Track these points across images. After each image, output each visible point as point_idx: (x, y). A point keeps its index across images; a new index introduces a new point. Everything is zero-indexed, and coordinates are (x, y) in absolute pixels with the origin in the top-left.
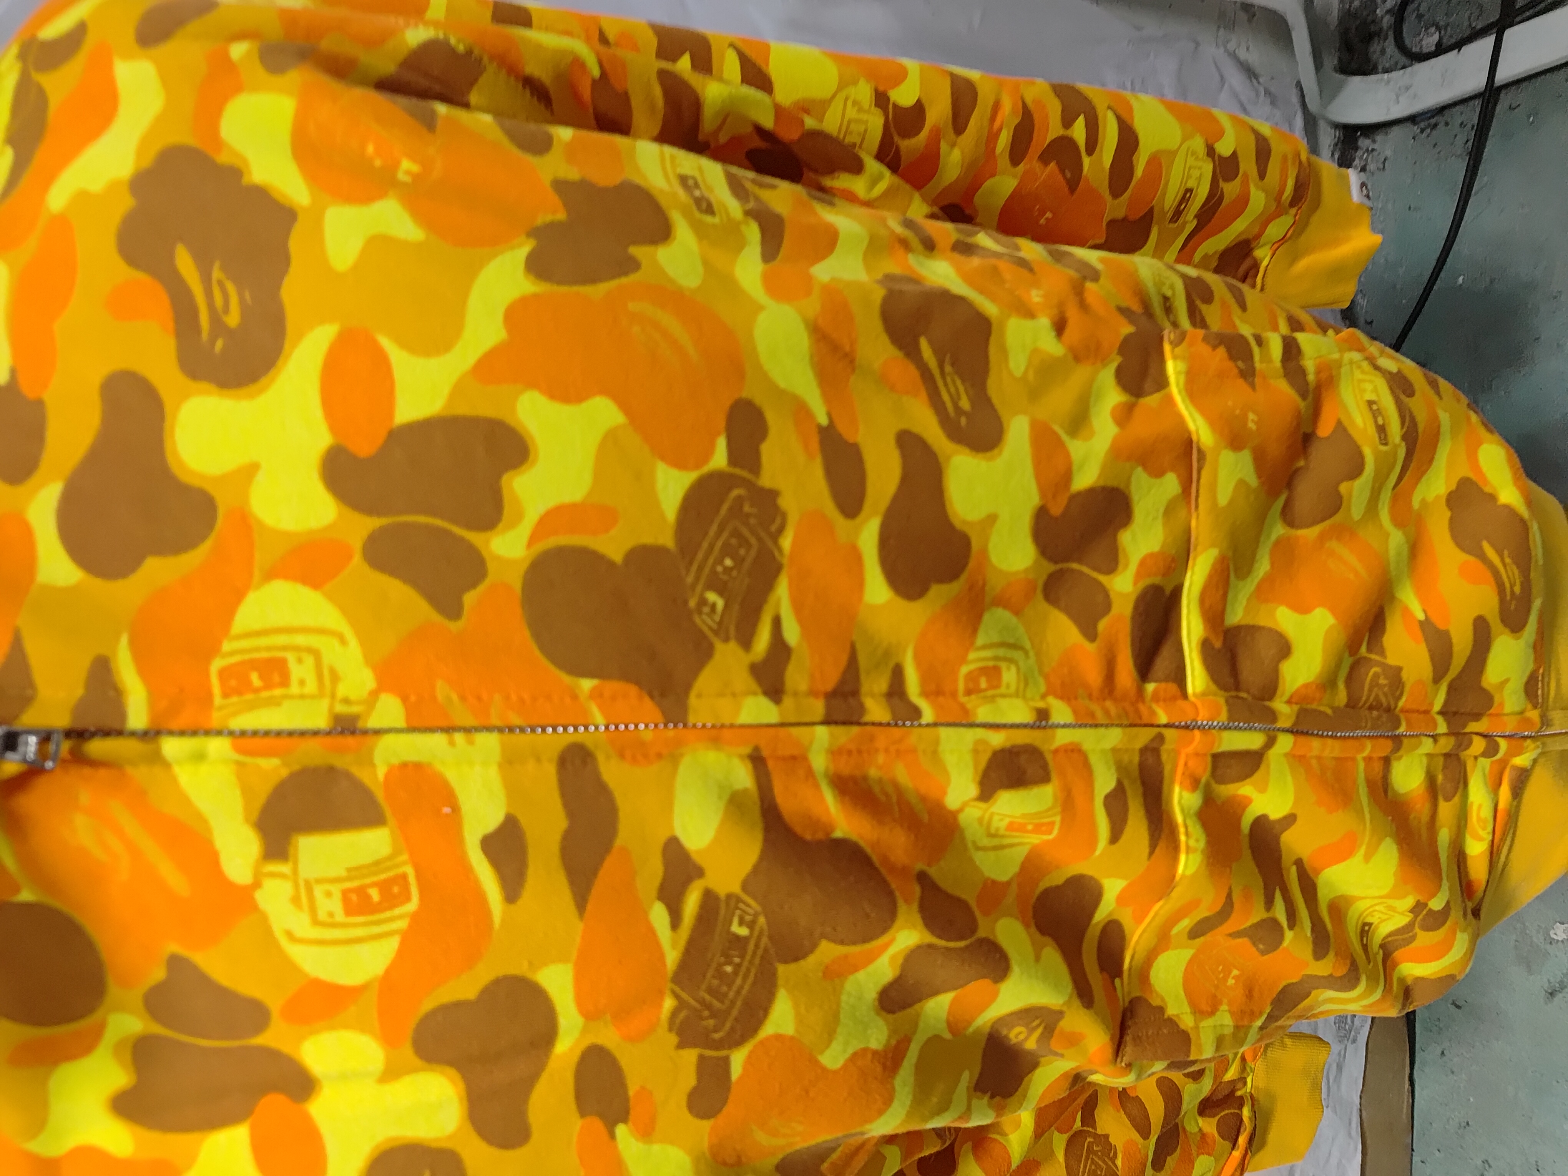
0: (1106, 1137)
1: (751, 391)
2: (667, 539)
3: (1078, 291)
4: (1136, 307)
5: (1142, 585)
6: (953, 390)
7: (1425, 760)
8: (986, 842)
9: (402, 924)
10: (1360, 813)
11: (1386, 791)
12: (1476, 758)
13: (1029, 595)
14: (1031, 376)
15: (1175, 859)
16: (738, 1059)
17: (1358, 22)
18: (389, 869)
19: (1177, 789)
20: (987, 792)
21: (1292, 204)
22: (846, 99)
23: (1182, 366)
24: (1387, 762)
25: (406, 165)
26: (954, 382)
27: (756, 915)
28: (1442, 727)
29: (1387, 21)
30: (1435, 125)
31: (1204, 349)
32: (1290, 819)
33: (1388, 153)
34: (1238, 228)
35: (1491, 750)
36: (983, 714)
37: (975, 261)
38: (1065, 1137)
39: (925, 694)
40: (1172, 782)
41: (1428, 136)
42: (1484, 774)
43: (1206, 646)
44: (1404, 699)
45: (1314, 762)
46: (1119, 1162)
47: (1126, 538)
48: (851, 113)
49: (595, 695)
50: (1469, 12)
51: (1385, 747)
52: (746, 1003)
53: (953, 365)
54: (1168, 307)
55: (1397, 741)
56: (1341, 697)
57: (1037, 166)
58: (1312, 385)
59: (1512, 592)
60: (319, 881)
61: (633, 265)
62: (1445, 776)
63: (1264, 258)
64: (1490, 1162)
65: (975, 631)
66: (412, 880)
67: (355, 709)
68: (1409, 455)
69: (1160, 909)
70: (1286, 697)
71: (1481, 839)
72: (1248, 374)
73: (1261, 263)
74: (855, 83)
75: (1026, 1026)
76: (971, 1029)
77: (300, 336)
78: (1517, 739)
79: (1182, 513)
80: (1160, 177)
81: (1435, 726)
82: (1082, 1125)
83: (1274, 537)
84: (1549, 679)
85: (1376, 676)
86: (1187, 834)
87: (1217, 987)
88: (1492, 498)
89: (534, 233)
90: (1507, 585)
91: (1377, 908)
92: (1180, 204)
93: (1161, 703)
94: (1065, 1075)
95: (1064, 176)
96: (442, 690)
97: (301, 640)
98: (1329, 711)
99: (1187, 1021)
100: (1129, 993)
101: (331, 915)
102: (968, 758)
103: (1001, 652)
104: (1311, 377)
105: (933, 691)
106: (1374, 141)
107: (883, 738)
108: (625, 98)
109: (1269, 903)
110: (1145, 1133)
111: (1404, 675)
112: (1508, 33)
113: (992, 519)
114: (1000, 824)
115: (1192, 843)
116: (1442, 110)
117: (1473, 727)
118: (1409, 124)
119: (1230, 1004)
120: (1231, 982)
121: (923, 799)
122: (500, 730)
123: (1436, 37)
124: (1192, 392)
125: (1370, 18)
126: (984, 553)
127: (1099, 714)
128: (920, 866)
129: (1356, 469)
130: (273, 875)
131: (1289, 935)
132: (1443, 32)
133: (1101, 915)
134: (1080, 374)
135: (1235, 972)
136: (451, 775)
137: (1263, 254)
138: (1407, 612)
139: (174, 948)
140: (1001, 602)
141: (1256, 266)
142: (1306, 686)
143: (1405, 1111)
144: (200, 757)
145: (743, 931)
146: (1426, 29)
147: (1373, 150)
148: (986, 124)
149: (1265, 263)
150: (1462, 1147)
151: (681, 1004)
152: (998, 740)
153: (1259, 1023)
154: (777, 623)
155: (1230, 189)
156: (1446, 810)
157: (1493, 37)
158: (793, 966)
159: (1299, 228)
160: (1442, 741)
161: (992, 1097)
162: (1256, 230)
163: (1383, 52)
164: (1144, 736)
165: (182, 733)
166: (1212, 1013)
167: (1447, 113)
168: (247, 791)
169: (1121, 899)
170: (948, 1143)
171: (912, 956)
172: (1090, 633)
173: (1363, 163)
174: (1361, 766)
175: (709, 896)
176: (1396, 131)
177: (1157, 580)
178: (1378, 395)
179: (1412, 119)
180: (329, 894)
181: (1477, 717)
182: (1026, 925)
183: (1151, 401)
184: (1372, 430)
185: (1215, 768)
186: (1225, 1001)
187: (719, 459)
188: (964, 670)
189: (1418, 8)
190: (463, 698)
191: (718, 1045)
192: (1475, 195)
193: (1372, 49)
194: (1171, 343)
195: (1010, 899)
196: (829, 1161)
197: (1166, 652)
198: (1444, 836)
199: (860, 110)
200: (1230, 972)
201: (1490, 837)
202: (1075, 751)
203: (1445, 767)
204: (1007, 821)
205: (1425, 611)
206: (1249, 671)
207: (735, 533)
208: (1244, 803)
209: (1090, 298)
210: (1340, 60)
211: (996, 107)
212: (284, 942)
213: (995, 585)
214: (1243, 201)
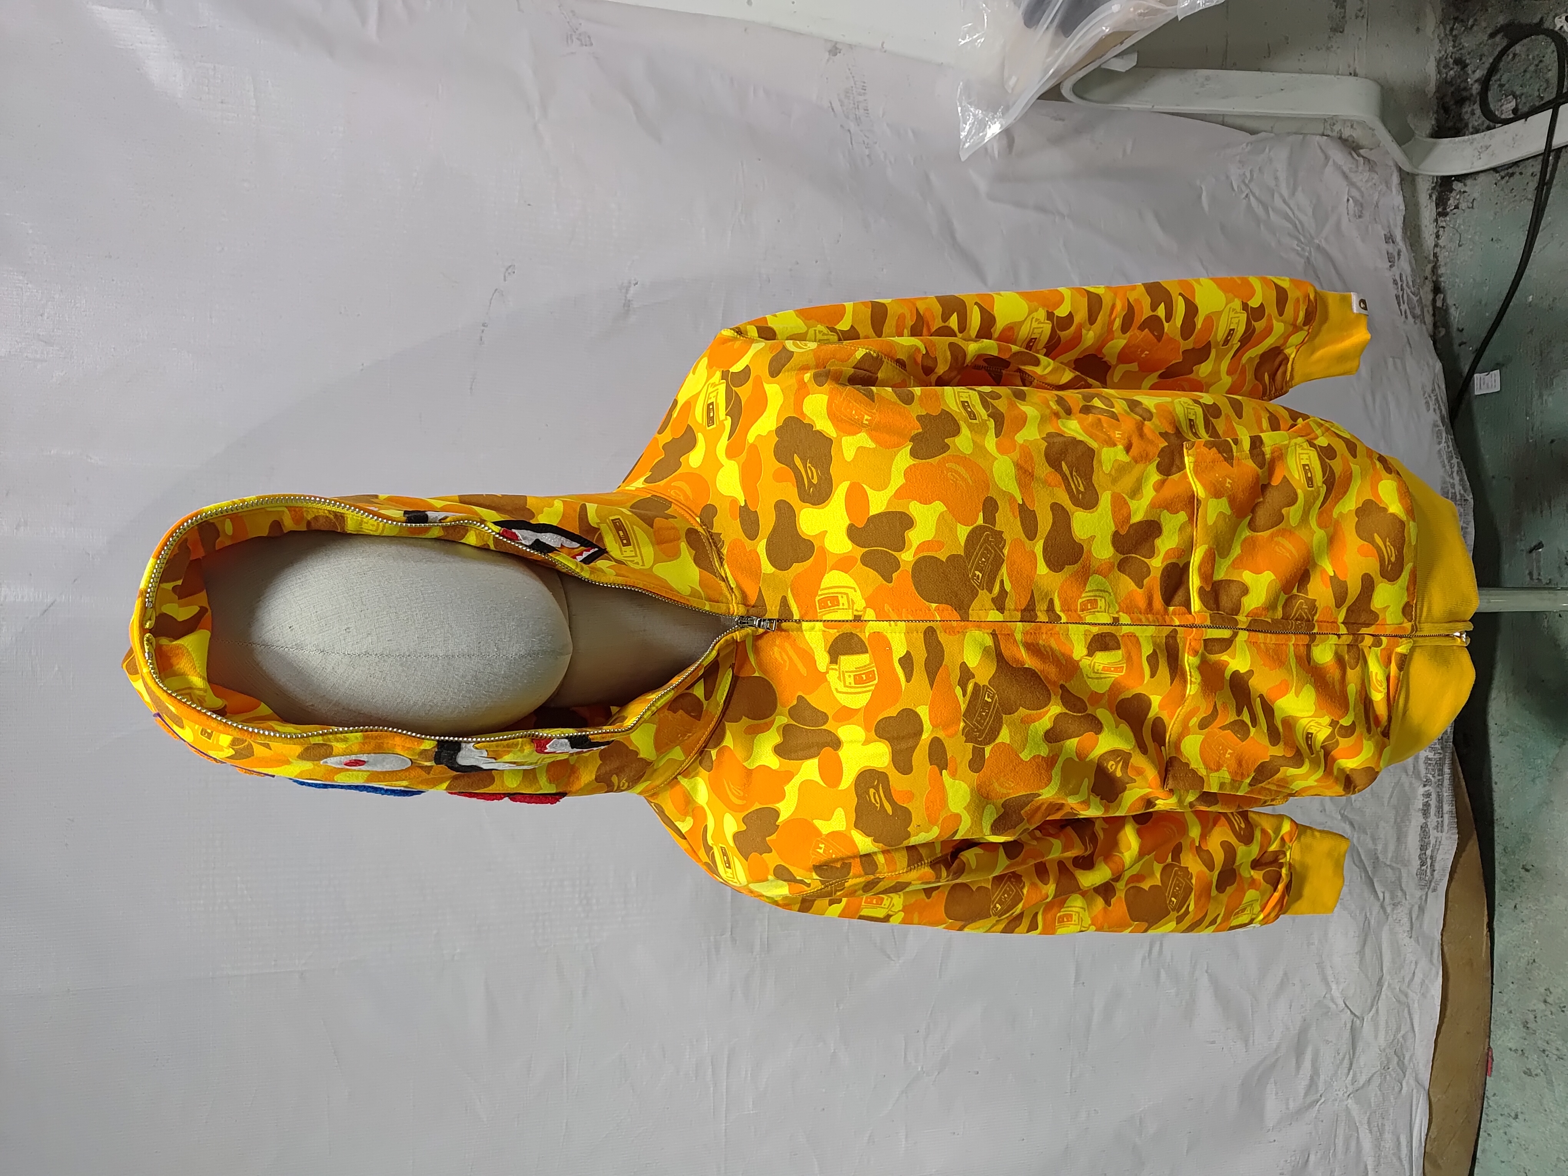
0: (1187, 868)
1: (992, 494)
2: (962, 553)
3: (1140, 428)
4: (1171, 431)
5: (1165, 563)
6: (1076, 483)
7: (1334, 647)
8: (1093, 675)
9: (873, 688)
10: (1290, 671)
11: (1309, 662)
12: (1370, 648)
13: (1111, 569)
14: (1113, 472)
15: (1185, 687)
16: (988, 750)
17: (1452, 89)
18: (869, 668)
19: (1186, 655)
20: (1091, 653)
21: (1305, 324)
22: (1033, 318)
23: (1192, 459)
24: (1308, 647)
25: (866, 417)
26: (1077, 479)
27: (994, 694)
28: (1343, 630)
29: (1476, 88)
30: (1512, 174)
31: (1205, 450)
32: (1251, 673)
33: (1476, 195)
34: (1269, 343)
35: (1377, 643)
36: (1089, 619)
37: (1091, 418)
38: (1162, 865)
39: (1063, 611)
40: (1184, 652)
41: (1507, 182)
42: (1377, 656)
43: (1201, 591)
44: (1318, 615)
45: (1262, 645)
46: (1193, 881)
47: (1158, 542)
48: (1035, 325)
49: (937, 609)
50: (1538, 85)
51: (1306, 639)
52: (990, 727)
53: (1076, 472)
54: (1192, 424)
55: (1313, 637)
56: (1279, 614)
57: (1138, 332)
58: (1267, 460)
59: (1389, 560)
60: (846, 672)
61: (946, 447)
62: (1350, 657)
63: (1292, 353)
64: (1551, 989)
65: (1085, 585)
66: (876, 673)
67: (860, 613)
68: (1329, 491)
69: (1181, 711)
70: (1245, 614)
71: (1381, 692)
72: (1229, 459)
73: (1290, 356)
74: (1037, 310)
75: (1114, 760)
76: (1088, 759)
77: (838, 486)
78: (1396, 636)
79: (1189, 530)
80: (1213, 325)
81: (1338, 629)
82: (1172, 861)
83: (1243, 537)
84: (1422, 606)
85: (1301, 604)
86: (1191, 676)
87: (1220, 758)
88: (1385, 510)
89: (912, 439)
90: (1386, 557)
91: (1312, 723)
92: (1227, 337)
93: (1177, 616)
94: (1142, 798)
95: (1154, 335)
96: (887, 607)
97: (842, 590)
98: (1270, 621)
99: (1202, 772)
100: (1169, 754)
101: (850, 683)
102: (1082, 637)
103: (1097, 593)
104: (1268, 456)
105: (1066, 609)
106: (1465, 185)
107: (1044, 628)
108: (935, 359)
109: (1239, 712)
110: (1211, 868)
111: (1317, 604)
112: (1562, 108)
113: (1093, 538)
114: (1099, 667)
115: (1193, 679)
116: (1516, 164)
117: (1364, 630)
118: (1492, 172)
119: (1228, 767)
120: (1227, 756)
121: (1063, 655)
122: (905, 621)
123: (1513, 104)
124: (1196, 472)
125: (1462, 85)
126: (1090, 551)
127: (1144, 620)
128: (1061, 682)
129: (1293, 501)
130: (833, 669)
131: (1253, 730)
132: (1519, 101)
133: (1152, 714)
134: (1139, 467)
135: (1230, 751)
136: (889, 636)
137: (1290, 352)
138: (1324, 571)
139: (800, 693)
140: (1097, 572)
141: (1287, 359)
142: (1256, 608)
143: (1484, 950)
144: (813, 629)
145: (989, 700)
146: (1506, 96)
147: (1464, 192)
148: (1107, 318)
149: (1293, 356)
150: (1530, 979)
151: (967, 725)
152: (1095, 630)
153: (1248, 781)
154: (1002, 582)
155: (1259, 325)
156: (1352, 675)
157: (1551, 110)
158: (1009, 716)
159: (1312, 337)
160: (1344, 637)
161: (1101, 799)
162: (1282, 342)
163: (1473, 113)
164: (1167, 630)
165: (807, 621)
166: (1218, 770)
167: (1522, 165)
168: (826, 640)
169: (1161, 706)
170: (1088, 853)
171: (1058, 717)
172: (1140, 585)
173: (1456, 202)
174: (1292, 648)
175: (976, 685)
176: (1481, 178)
177: (1174, 561)
178: (1310, 461)
179: (1495, 170)
180: (850, 676)
181: (1368, 625)
182: (1112, 713)
183: (1175, 477)
184: (1303, 480)
185: (1205, 646)
186: (1225, 765)
187: (980, 521)
188: (1080, 601)
189: (1500, 80)
190: (893, 610)
191: (980, 743)
192: (1542, 230)
193: (1464, 110)
194: (1187, 448)
195: (1105, 701)
196: (1024, 810)
197: (1180, 594)
198: (1352, 688)
199: (1040, 323)
200: (1227, 751)
201: (1386, 691)
202: (1132, 636)
203: (1348, 652)
204: (1102, 666)
205: (1334, 571)
206: (1225, 601)
207: (986, 549)
208: (1225, 665)
209: (1146, 430)
210: (1437, 120)
211: (1113, 307)
212: (835, 692)
213: (1095, 565)
214: (1269, 330)
